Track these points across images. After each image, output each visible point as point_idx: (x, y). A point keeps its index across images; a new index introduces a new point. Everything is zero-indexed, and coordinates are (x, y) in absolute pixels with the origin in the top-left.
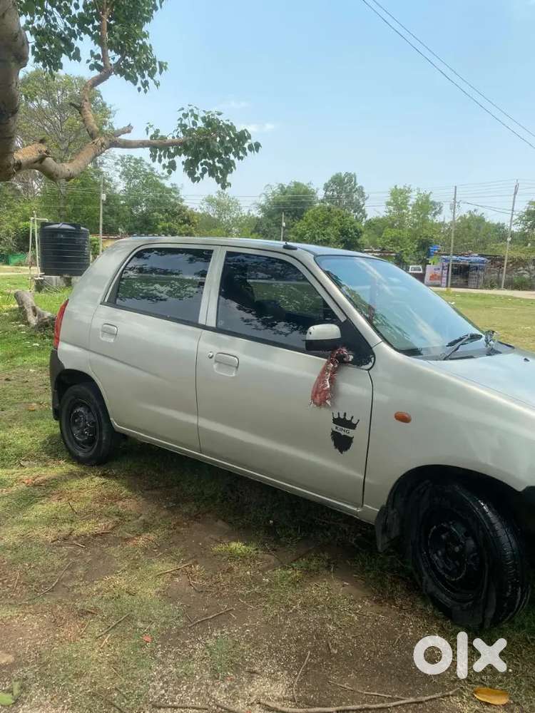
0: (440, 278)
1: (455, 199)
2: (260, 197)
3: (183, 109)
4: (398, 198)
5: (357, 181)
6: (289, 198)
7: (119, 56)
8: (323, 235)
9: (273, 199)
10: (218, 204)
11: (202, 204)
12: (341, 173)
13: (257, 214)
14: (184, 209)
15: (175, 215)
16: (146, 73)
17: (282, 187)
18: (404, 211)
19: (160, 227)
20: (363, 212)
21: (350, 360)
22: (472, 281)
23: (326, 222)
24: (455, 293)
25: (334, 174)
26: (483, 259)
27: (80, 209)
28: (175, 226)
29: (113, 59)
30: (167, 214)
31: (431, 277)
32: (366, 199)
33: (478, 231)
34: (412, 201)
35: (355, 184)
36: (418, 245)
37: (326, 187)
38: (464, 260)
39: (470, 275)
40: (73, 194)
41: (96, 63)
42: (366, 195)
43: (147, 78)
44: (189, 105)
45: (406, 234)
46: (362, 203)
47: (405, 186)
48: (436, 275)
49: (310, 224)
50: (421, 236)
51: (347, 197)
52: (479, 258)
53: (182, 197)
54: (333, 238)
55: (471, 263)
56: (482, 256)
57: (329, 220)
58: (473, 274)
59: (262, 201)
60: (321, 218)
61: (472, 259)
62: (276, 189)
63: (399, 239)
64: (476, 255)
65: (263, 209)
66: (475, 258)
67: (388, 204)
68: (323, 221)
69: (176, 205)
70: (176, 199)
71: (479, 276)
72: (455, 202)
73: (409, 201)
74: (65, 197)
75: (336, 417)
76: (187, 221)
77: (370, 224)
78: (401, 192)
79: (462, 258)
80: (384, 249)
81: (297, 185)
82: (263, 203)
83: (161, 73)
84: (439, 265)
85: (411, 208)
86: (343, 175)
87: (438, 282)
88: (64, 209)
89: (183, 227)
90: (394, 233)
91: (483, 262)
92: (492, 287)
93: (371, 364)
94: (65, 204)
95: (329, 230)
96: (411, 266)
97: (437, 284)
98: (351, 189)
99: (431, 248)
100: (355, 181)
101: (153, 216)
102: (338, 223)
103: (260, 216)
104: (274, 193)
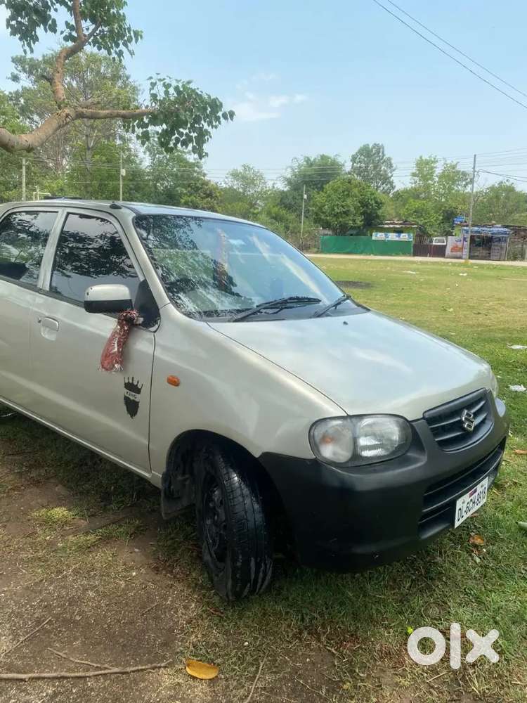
0: (461, 249)
1: (474, 168)
2: (286, 169)
3: (151, 78)
4: (424, 169)
5: (385, 153)
6: (315, 170)
7: (94, 26)
8: (343, 207)
9: (299, 172)
10: (243, 178)
11: (227, 178)
12: (368, 145)
13: (282, 186)
14: (207, 183)
15: (197, 189)
16: (121, 42)
17: (308, 160)
18: (430, 182)
19: (183, 201)
20: (391, 183)
21: (141, 322)
22: (494, 253)
23: (346, 193)
24: (473, 265)
25: (362, 146)
26: (506, 229)
27: (105, 185)
28: (198, 200)
29: (88, 29)
30: (190, 189)
31: (452, 249)
32: (394, 170)
33: (507, 201)
34: (438, 171)
35: (384, 155)
36: (443, 216)
37: (354, 159)
38: (486, 231)
39: (493, 247)
40: (99, 170)
41: (70, 34)
42: (394, 165)
43: (122, 47)
44: (158, 74)
45: (430, 205)
46: (390, 175)
47: (430, 157)
48: (457, 247)
49: (329, 196)
50: (446, 207)
51: (375, 168)
52: (502, 229)
53: (205, 172)
54: (352, 209)
55: (492, 234)
56: (507, 227)
57: (349, 192)
58: (495, 246)
59: (288, 174)
60: (341, 190)
61: (495, 230)
62: (302, 161)
63: (423, 209)
64: (500, 225)
65: (289, 182)
66: (498, 229)
67: (414, 175)
68: (343, 192)
69: (198, 179)
70: (198, 173)
71: (501, 248)
72: (474, 171)
73: (434, 171)
74: (91, 174)
75: (127, 381)
76: (210, 195)
77: (398, 196)
78: (427, 163)
79: (484, 229)
80: (406, 221)
81: (323, 157)
82: (289, 176)
83: (136, 42)
84: (460, 237)
85: (437, 179)
86: (370, 147)
87: (459, 254)
88: (91, 185)
89: (205, 201)
90: (417, 204)
91: (505, 233)
92: (515, 259)
93: (157, 326)
94: (92, 180)
95: (349, 201)
96: (434, 238)
97: (458, 256)
98: (379, 161)
99: (455, 219)
100: (383, 153)
101: (177, 191)
102: (358, 194)
103: (285, 190)
104: (300, 166)
